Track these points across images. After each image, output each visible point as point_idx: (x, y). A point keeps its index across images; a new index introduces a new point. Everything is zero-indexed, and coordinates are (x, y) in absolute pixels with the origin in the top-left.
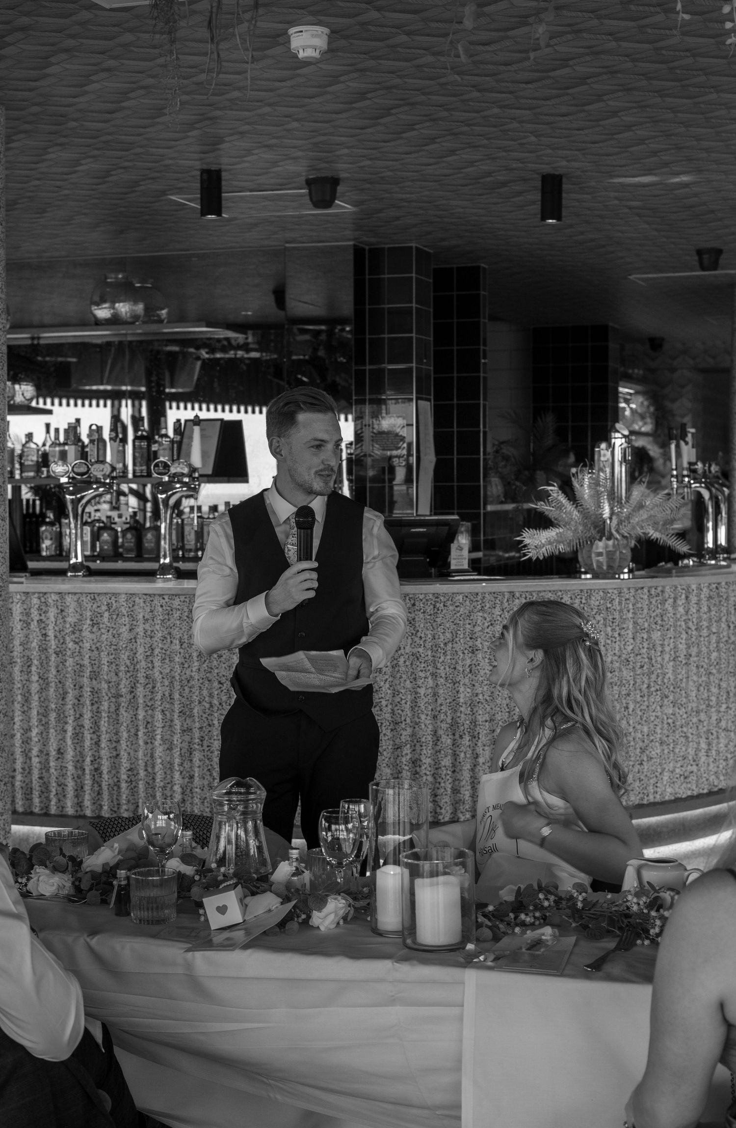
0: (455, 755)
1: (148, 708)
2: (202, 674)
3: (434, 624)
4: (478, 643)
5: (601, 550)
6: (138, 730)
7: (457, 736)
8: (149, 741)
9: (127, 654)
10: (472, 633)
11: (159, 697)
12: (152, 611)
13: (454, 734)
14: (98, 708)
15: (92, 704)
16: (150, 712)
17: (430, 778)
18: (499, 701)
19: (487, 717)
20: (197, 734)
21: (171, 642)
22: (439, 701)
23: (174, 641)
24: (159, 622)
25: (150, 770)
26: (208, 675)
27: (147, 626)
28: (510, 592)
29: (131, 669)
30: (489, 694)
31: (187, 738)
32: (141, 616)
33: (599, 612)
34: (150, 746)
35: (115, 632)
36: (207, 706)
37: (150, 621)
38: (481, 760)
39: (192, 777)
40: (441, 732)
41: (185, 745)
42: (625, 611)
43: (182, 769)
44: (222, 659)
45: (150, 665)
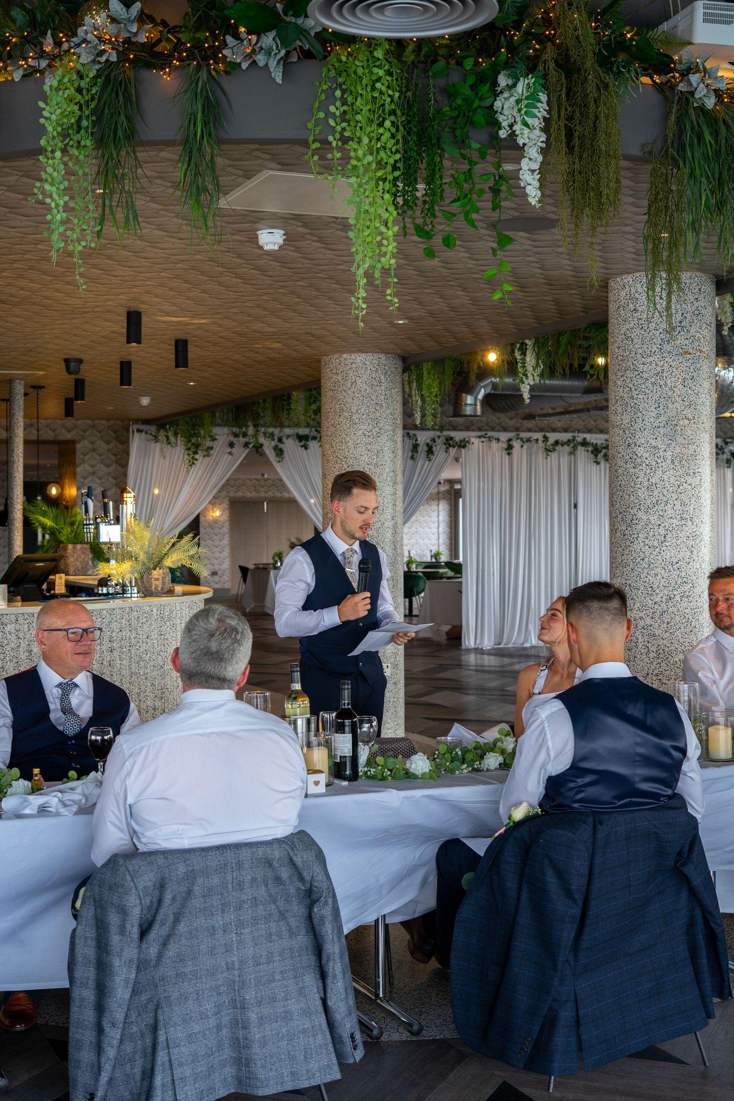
4: (115, 644)
5: (157, 577)
10: (111, 637)
28: (127, 607)
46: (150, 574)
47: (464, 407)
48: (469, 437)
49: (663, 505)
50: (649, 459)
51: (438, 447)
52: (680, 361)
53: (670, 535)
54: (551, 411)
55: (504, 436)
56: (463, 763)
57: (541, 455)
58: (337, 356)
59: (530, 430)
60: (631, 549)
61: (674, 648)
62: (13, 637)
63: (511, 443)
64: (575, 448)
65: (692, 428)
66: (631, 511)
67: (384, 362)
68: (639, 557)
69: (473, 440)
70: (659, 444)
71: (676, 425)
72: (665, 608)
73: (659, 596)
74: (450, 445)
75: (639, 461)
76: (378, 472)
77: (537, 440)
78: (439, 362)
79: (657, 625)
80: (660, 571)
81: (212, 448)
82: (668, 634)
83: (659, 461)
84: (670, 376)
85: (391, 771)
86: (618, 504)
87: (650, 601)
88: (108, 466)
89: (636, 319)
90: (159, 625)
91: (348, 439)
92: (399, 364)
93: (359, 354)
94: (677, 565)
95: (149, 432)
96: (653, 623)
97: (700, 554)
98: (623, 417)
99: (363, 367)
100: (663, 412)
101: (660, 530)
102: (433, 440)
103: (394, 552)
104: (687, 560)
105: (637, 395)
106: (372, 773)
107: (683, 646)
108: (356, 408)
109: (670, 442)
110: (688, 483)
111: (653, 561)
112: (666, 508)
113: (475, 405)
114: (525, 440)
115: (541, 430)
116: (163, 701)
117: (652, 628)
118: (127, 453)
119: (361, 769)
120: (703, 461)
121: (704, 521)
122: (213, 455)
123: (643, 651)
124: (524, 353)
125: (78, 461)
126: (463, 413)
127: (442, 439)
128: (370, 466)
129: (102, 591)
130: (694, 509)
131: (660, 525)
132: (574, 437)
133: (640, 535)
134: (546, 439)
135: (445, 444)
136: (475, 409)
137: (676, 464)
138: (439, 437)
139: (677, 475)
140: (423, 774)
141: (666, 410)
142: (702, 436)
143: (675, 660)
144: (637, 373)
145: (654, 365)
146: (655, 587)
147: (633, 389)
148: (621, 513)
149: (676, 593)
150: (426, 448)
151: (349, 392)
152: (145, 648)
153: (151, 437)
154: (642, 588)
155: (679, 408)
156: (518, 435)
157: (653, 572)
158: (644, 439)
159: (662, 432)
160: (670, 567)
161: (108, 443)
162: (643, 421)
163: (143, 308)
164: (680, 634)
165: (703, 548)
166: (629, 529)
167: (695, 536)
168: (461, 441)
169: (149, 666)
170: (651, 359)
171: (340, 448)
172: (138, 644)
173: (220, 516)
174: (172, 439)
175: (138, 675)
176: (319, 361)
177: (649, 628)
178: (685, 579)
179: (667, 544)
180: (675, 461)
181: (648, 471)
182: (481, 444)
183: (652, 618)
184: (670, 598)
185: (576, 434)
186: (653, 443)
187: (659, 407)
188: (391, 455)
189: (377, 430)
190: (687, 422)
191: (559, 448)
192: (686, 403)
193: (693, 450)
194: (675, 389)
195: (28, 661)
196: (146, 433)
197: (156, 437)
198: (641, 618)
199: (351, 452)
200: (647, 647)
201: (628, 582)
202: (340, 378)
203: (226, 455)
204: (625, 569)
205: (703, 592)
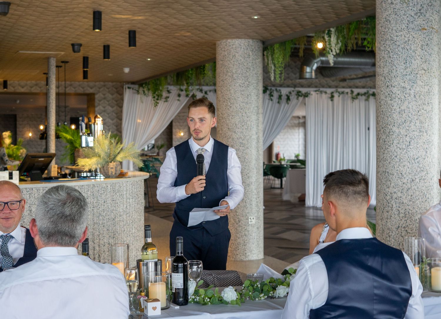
5: (112, 167)
28: (93, 185)
46: (108, 165)
47: (305, 74)
48: (310, 91)
49: (408, 123)
50: (400, 94)
51: (293, 97)
52: (420, 34)
53: (413, 141)
54: (355, 77)
55: (329, 91)
56: (262, 293)
57: (349, 101)
58: (224, 41)
59: (343, 87)
60: (389, 150)
61: (415, 211)
63: (333, 94)
64: (368, 97)
65: (427, 76)
66: (389, 127)
67: (251, 44)
68: (394, 155)
69: (312, 93)
70: (406, 85)
71: (417, 74)
72: (410, 186)
73: (406, 179)
74: (299, 95)
75: (394, 96)
76: (248, 107)
77: (347, 93)
78: (283, 44)
79: (404, 197)
80: (406, 164)
81: (168, 97)
82: (411, 202)
83: (406, 96)
84: (413, 43)
85: (210, 298)
86: (381, 123)
87: (400, 182)
88: (112, 107)
89: (392, 9)
90: (112, 195)
91: (231, 88)
92: (261, 45)
93: (237, 40)
94: (418, 160)
95: (134, 88)
96: (402, 196)
97: (432, 153)
98: (384, 69)
99: (239, 47)
100: (409, 65)
101: (407, 139)
102: (290, 93)
103: (257, 153)
104: (424, 157)
105: (393, 55)
106: (198, 300)
107: (421, 210)
108: (235, 70)
109: (413, 84)
110: (424, 109)
111: (402, 158)
112: (411, 125)
113: (311, 72)
114: (341, 93)
115: (350, 87)
116: (114, 239)
117: (401, 199)
118: (122, 100)
119: (191, 296)
120: (434, 96)
121: (434, 133)
122: (169, 101)
123: (396, 213)
124: (330, 36)
125: (96, 104)
126: (305, 77)
127: (295, 92)
128: (243, 104)
129: (84, 175)
130: (428, 125)
131: (406, 135)
132: (368, 91)
133: (394, 142)
134: (352, 92)
135: (296, 95)
136: (312, 75)
137: (417, 97)
138: (293, 91)
139: (417, 104)
140: (232, 301)
141: (411, 64)
142: (433, 80)
143: (416, 218)
144: (393, 42)
145: (403, 37)
146: (403, 173)
147: (390, 52)
148: (382, 128)
149: (416, 177)
150: (286, 97)
151: (231, 61)
153: (135, 91)
154: (396, 174)
155: (419, 63)
156: (337, 90)
157: (402, 164)
158: (397, 83)
159: (408, 78)
160: (413, 161)
161: (112, 94)
162: (396, 71)
163: (101, 9)
164: (419, 203)
165: (433, 149)
166: (388, 138)
167: (429, 142)
168: (305, 93)
169: (105, 219)
170: (402, 33)
171: (226, 93)
172: (98, 206)
173: (183, 135)
174: (146, 92)
175: (99, 224)
176: (215, 44)
177: (400, 198)
178: (422, 169)
179: (411, 147)
180: (416, 96)
181: (400, 102)
182: (316, 95)
183: (401, 192)
184: (413, 180)
185: (369, 89)
186: (403, 85)
187: (406, 62)
188: (256, 98)
189: (247, 83)
190: (424, 72)
191: (360, 97)
192: (423, 60)
193: (427, 89)
194: (416, 52)
195: (29, 216)
196: (133, 89)
197: (138, 91)
198: (395, 193)
199: (232, 95)
200: (399, 210)
201: (387, 170)
202: (226, 53)
203: (177, 101)
204: (385, 162)
205: (433, 177)
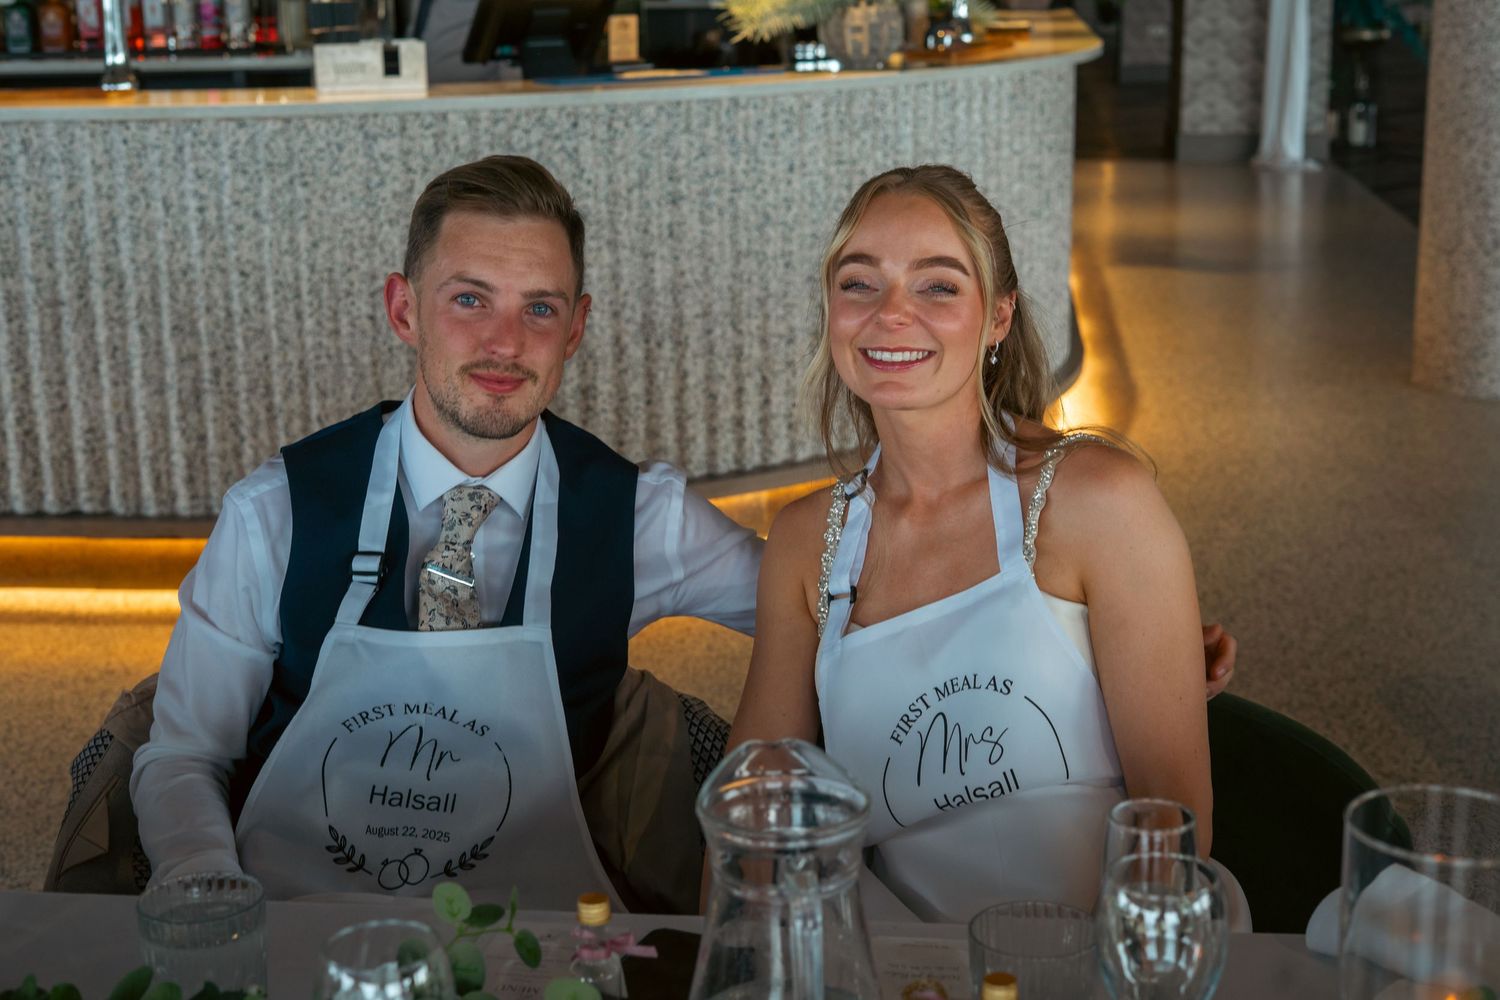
0: (650, 377)
1: (113, 324)
2: (209, 260)
3: (611, 158)
5: (858, 23)
6: (97, 362)
7: (653, 344)
8: (120, 380)
9: (68, 228)
10: (672, 169)
11: (132, 302)
12: (107, 151)
13: (647, 341)
14: (21, 326)
15: (10, 320)
16: (118, 330)
17: (611, 417)
18: (717, 282)
19: (698, 309)
20: (206, 365)
21: (148, 206)
22: (624, 286)
23: (153, 203)
24: (123, 170)
25: (126, 429)
26: (220, 261)
27: (101, 178)
29: (77, 254)
30: (701, 269)
31: (189, 372)
32: (87, 161)
33: (865, 126)
34: (122, 389)
35: (40, 190)
36: (222, 314)
37: (106, 169)
38: (691, 381)
39: (202, 438)
40: (626, 339)
41: (187, 384)
42: (902, 123)
43: (184, 425)
44: (244, 232)
45: (111, 248)
62: (397, 168)
152: (782, 195)
